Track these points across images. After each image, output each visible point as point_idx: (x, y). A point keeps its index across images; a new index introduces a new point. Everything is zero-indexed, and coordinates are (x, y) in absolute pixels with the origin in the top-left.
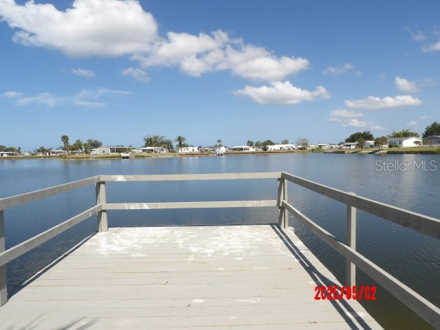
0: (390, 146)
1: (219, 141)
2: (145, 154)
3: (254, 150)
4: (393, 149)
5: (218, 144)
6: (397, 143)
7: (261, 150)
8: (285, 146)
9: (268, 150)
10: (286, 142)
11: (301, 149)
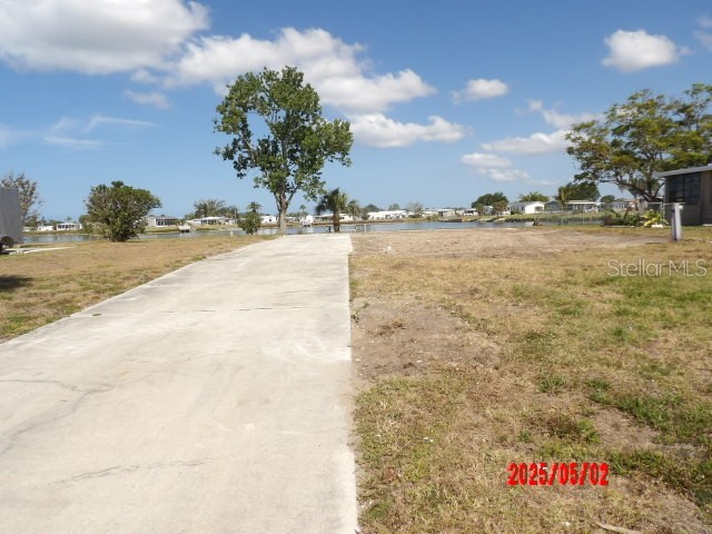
0: (512, 213)
1: (303, 207)
2: (207, 226)
3: (351, 219)
4: (516, 216)
5: (301, 211)
6: (520, 209)
7: (360, 219)
8: (392, 213)
9: (370, 219)
10: (395, 207)
11: (413, 217)
